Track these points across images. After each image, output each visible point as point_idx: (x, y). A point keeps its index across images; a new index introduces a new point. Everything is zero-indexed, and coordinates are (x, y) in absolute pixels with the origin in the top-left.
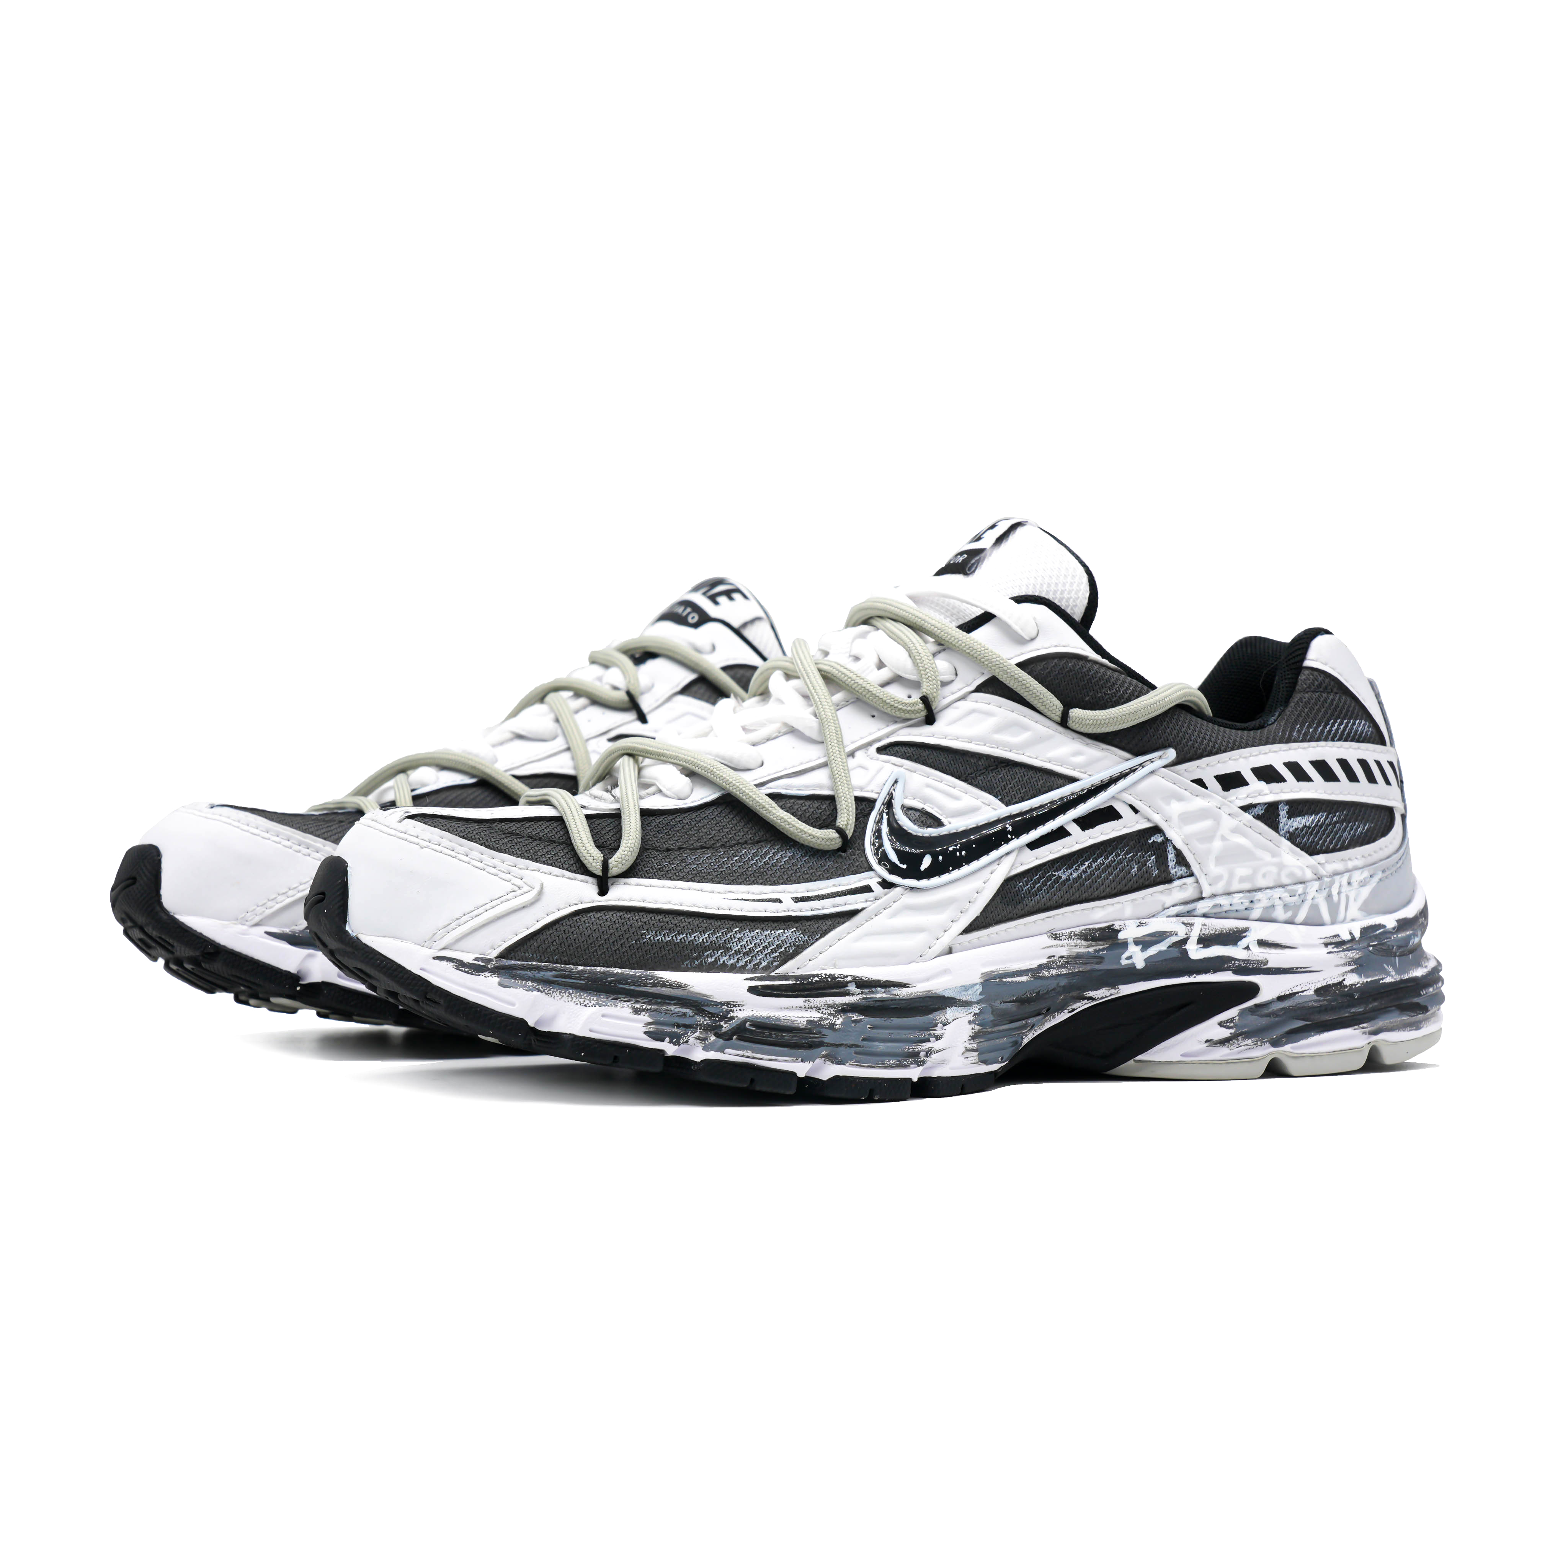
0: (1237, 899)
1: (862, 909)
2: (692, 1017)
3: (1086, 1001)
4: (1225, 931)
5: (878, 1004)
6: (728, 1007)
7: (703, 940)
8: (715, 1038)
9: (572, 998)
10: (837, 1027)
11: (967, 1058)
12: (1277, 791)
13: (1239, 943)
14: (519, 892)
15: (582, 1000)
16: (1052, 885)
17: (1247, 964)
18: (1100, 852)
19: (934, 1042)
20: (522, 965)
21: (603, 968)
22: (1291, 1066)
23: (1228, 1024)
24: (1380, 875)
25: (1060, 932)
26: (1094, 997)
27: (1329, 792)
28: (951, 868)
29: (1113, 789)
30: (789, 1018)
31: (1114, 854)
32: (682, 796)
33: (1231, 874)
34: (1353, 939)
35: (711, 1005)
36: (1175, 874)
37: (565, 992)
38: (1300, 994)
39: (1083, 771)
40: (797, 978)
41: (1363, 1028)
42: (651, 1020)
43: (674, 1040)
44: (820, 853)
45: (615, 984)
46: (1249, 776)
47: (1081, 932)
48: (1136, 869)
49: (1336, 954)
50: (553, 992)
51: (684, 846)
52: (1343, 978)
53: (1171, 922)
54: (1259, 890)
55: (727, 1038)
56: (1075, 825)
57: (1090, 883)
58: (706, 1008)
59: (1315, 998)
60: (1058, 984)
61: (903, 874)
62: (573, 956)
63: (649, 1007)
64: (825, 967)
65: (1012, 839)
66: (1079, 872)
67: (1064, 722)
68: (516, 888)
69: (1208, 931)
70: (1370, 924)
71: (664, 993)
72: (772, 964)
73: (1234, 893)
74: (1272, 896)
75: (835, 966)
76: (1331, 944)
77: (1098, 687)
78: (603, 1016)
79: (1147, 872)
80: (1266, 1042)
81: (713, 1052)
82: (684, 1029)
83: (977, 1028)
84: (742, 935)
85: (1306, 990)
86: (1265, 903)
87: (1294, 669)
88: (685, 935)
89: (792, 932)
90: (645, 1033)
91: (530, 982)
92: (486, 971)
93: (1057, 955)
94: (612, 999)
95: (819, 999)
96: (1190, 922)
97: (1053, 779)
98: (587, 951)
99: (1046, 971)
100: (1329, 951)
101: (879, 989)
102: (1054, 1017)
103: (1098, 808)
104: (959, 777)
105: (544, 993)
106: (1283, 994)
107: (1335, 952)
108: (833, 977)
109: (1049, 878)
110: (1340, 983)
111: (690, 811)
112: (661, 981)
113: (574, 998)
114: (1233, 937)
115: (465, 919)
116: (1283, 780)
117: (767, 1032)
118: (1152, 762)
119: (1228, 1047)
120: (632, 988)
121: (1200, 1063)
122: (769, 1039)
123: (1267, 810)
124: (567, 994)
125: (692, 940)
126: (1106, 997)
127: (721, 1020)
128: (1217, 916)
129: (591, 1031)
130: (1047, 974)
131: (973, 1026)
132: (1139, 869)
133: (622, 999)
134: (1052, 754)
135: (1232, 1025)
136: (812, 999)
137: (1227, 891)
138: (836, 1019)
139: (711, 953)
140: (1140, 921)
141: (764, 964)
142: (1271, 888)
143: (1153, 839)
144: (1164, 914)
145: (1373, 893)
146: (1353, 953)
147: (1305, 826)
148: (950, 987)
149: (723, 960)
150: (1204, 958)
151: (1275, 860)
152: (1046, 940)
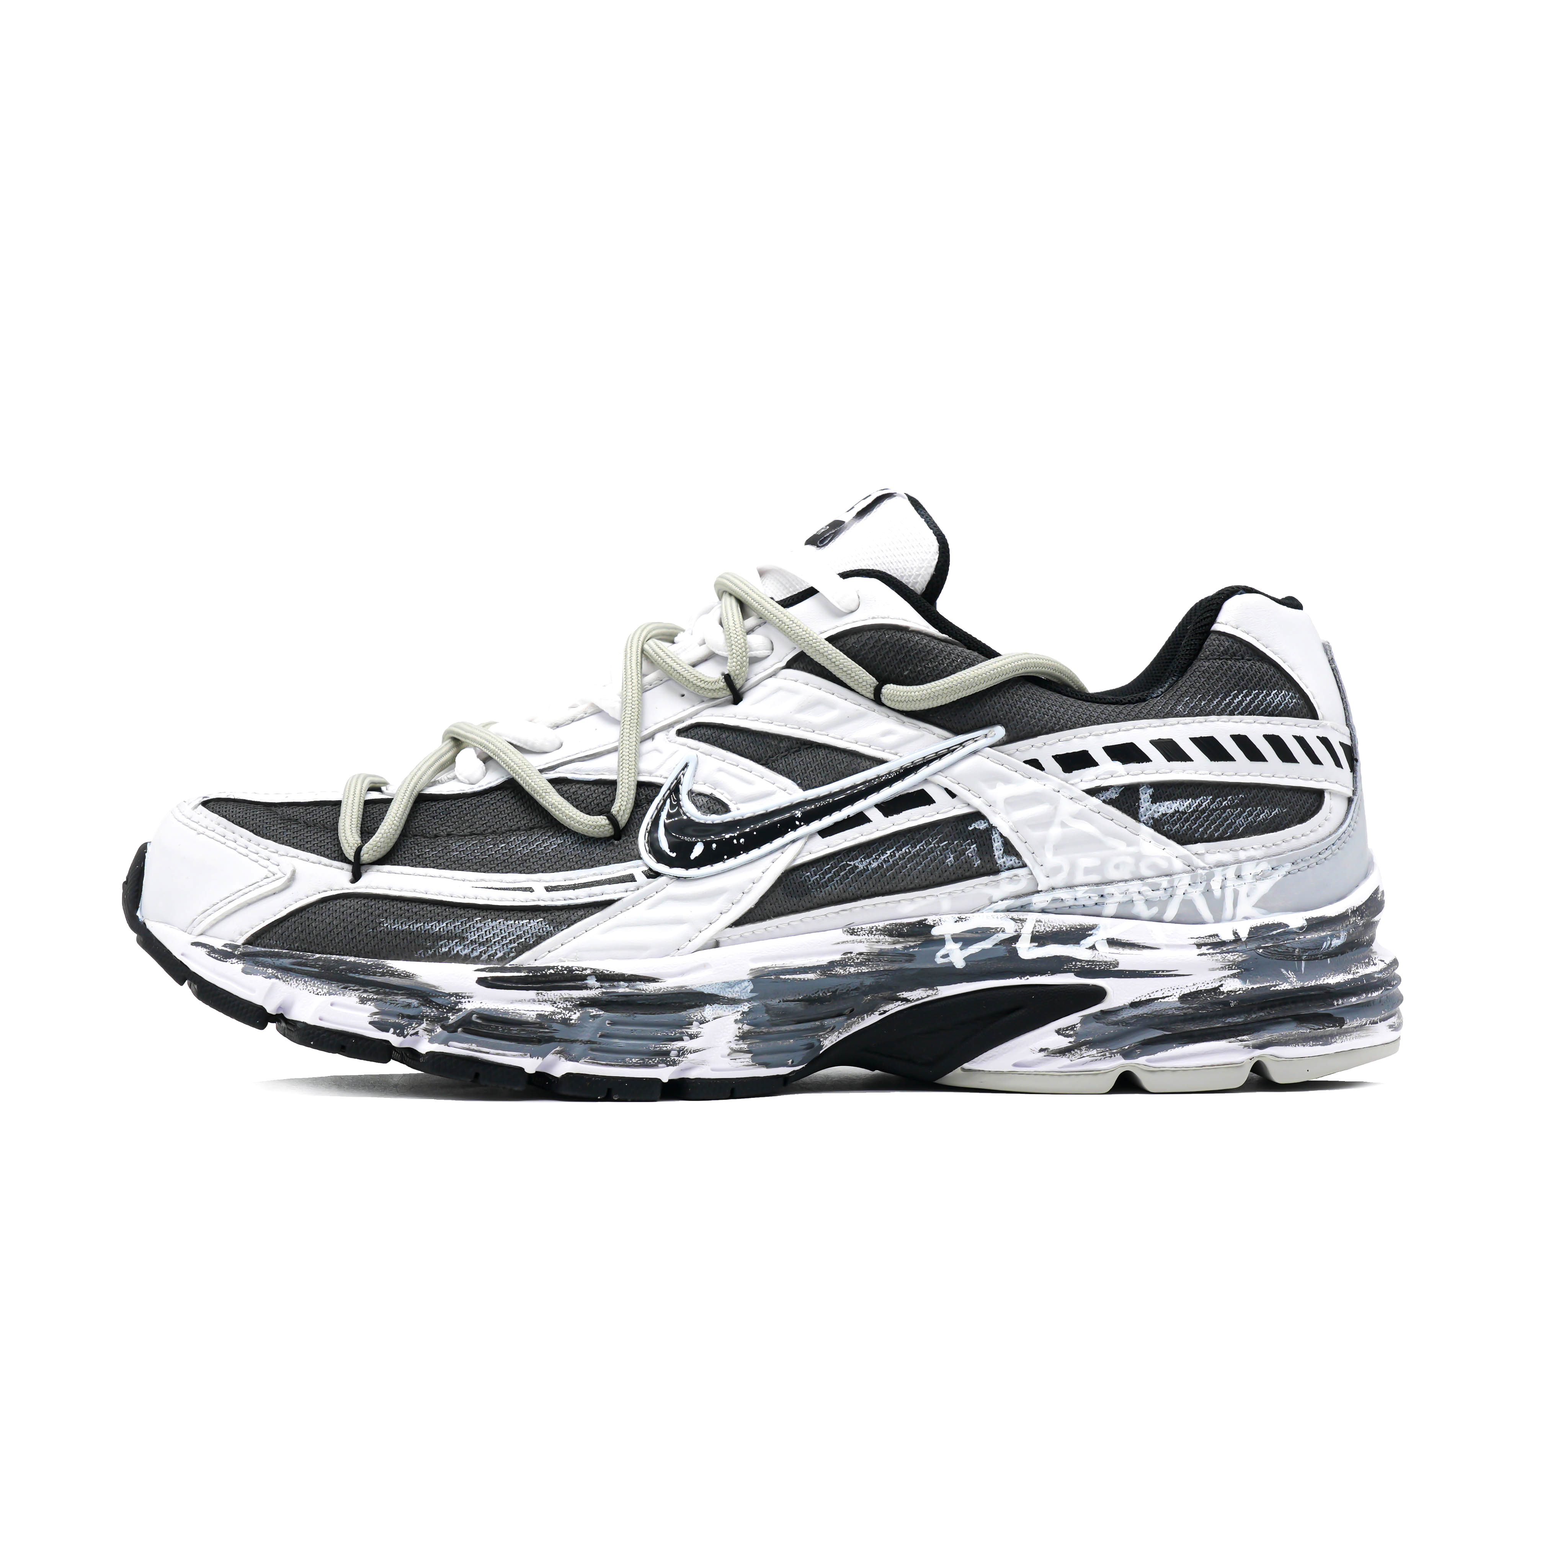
0: (1080, 892)
1: (619, 900)
2: (417, 1007)
3: (899, 1003)
4: (1064, 928)
5: (621, 999)
6: (457, 999)
7: (440, 929)
8: (441, 1030)
9: (307, 986)
10: (573, 1022)
11: (735, 1059)
12: (1136, 772)
13: (1082, 942)
14: (273, 878)
15: (315, 989)
16: (847, 875)
17: (1092, 965)
18: (906, 840)
19: (688, 1041)
20: (265, 952)
21: (338, 957)
22: (1145, 1080)
23: (1067, 1032)
24: (1288, 867)
25: (860, 927)
26: (909, 998)
27: (1216, 773)
28: (725, 857)
29: (924, 772)
30: (517, 1012)
31: (924, 842)
32: (473, 780)
33: (1073, 867)
34: (1237, 940)
35: (439, 996)
36: (1002, 864)
37: (301, 980)
38: (1160, 1000)
39: (892, 751)
40: (529, 969)
41: (1241, 1041)
42: (377, 1011)
43: (398, 1031)
44: (592, 840)
45: (346, 972)
46: (1099, 755)
47: (885, 927)
48: (952, 859)
49: (1210, 956)
50: (290, 980)
51: (455, 832)
52: (1220, 984)
53: (997, 918)
54: (1111, 883)
55: (452, 1030)
56: (876, 810)
57: (893, 874)
58: (434, 999)
59: (1179, 1004)
60: (861, 984)
61: (671, 863)
62: (313, 944)
63: (375, 997)
64: (564, 959)
65: (801, 826)
66: (880, 861)
67: (877, 699)
68: (270, 875)
69: (1043, 928)
70: (1266, 922)
71: (392, 983)
72: (509, 955)
73: (1077, 886)
74: (1128, 890)
75: (577, 959)
76: (1205, 945)
77: (917, 660)
78: (332, 1005)
79: (966, 862)
80: (1117, 1053)
81: (436, 1045)
82: (408, 1020)
83: (746, 1028)
84: (483, 925)
85: (1168, 997)
86: (1120, 898)
87: (1200, 633)
88: (422, 924)
89: (538, 923)
90: (371, 1023)
91: (270, 969)
92: (233, 958)
93: (855, 952)
94: (342, 988)
95: (553, 992)
96: (1021, 917)
97: (859, 760)
98: (326, 939)
99: (840, 969)
100: (1201, 952)
101: (622, 983)
102: (863, 1019)
103: (905, 792)
104: (758, 761)
105: (282, 981)
106: (1138, 1000)
107: (1209, 954)
108: (570, 970)
109: (842, 868)
110: (1215, 989)
111: (474, 796)
112: (390, 970)
113: (309, 986)
114: (1075, 936)
115: (220, 904)
116: (1147, 760)
117: (493, 1025)
118: (976, 741)
119: (1069, 1058)
120: (361, 977)
121: (1036, 1074)
122: (495, 1032)
123: (1122, 794)
124: (303, 982)
125: (429, 929)
126: (922, 998)
127: (448, 1012)
128: (1058, 911)
129: (321, 1019)
130: (842, 971)
131: (740, 1025)
132: (956, 859)
133: (352, 988)
134: (857, 735)
135: (1072, 1032)
136: (545, 992)
137: (1070, 884)
138: (572, 1013)
139: (445, 943)
140: (959, 916)
141: (500, 955)
142: (1126, 881)
143: (975, 825)
144: (991, 909)
145: (1276, 887)
146: (1235, 955)
147: (1176, 812)
148: (709, 983)
149: (457, 949)
150: (1038, 958)
151: (1132, 849)
152: (840, 935)
